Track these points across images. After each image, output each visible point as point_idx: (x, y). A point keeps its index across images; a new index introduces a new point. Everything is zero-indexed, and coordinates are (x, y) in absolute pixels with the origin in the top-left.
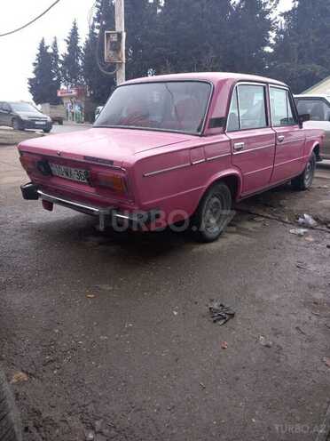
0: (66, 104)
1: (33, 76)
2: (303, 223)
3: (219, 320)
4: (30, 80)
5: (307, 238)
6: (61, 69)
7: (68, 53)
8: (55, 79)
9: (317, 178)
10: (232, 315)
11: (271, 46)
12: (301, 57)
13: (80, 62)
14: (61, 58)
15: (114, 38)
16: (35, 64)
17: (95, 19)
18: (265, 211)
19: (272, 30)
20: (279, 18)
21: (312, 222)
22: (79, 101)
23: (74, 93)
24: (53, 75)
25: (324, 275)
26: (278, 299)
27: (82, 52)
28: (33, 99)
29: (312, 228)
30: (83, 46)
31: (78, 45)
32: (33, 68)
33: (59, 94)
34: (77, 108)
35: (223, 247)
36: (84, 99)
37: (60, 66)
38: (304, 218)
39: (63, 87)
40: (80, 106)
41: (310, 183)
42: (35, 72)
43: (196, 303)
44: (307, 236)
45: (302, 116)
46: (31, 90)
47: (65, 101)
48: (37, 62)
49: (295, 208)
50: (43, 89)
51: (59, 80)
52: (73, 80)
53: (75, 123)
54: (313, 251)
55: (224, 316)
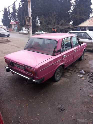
0: (13, 26)
1: (3, 18)
2: (81, 73)
3: (61, 111)
4: (2, 19)
5: (83, 78)
6: (11, 16)
7: (13, 11)
8: (9, 19)
9: (85, 55)
10: (64, 109)
11: (72, 10)
12: (80, 14)
13: (16, 14)
14: (11, 13)
15: (28, 19)
16: (3, 14)
17: (20, 1)
18: (71, 68)
19: (72, 5)
20: (74, 2)
21: (84, 72)
22: (17, 26)
23: (15, 23)
24: (9, 18)
25: (87, 92)
26: (76, 102)
27: (17, 11)
28: (3, 25)
29: (84, 74)
30: (17, 9)
31: (16, 9)
32: (3, 16)
33: (11, 23)
34: (16, 28)
35: (61, 83)
36: (18, 25)
37: (11, 15)
38: (82, 71)
39: (12, 21)
40: (17, 27)
41: (83, 58)
42: (3, 17)
43: (55, 105)
44: (83, 77)
45: (81, 43)
46: (3, 22)
47: (12, 25)
48: (4, 14)
49: (79, 68)
50: (6, 22)
51: (11, 19)
52: (15, 19)
53: (16, 32)
54: (84, 83)
55: (62, 110)
